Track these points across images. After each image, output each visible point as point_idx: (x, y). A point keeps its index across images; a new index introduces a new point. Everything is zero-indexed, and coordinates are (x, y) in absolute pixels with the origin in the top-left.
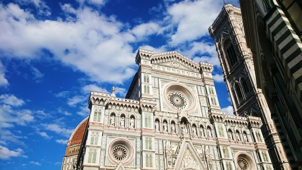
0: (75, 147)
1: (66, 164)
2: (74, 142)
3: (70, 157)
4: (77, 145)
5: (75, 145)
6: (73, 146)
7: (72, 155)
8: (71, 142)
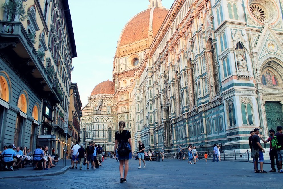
0: (126, 48)
1: (119, 65)
2: (124, 43)
3: (122, 57)
4: (128, 45)
5: (126, 45)
6: (124, 46)
7: (123, 56)
8: (121, 42)
